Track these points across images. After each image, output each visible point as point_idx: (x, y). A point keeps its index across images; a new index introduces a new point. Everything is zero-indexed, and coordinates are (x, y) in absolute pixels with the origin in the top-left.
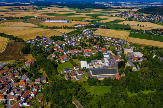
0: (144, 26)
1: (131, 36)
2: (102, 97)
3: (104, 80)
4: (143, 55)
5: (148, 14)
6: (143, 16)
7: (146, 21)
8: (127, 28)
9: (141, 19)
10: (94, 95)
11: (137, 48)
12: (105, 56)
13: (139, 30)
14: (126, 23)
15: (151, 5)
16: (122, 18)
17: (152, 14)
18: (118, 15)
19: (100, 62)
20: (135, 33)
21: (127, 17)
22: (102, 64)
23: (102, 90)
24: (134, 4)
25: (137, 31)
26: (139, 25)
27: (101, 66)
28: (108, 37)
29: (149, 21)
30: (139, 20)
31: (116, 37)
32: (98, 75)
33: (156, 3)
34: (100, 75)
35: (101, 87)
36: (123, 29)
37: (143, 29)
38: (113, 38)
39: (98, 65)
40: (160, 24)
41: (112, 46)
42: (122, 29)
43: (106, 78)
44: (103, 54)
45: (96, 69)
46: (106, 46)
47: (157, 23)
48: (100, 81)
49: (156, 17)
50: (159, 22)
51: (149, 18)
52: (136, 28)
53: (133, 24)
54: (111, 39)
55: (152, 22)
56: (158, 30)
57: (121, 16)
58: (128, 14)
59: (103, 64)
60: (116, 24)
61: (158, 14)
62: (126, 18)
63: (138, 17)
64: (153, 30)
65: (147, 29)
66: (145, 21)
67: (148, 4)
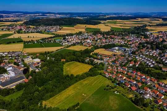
0: (33, 37)
1: (25, 47)
2: (19, 97)
3: (16, 87)
4: (40, 60)
5: (34, 25)
6: (30, 28)
7: (34, 33)
8: (19, 41)
9: (29, 31)
10: (12, 100)
11: (34, 56)
12: (8, 69)
13: (31, 41)
14: (16, 36)
15: (34, 17)
16: (10, 31)
17: (38, 25)
18: (5, 29)
19: (6, 75)
20: (28, 44)
21: (15, 30)
22: (8, 76)
23: (17, 95)
24: (17, 16)
25: (29, 42)
26: (30, 37)
27: (8, 78)
28: (3, 53)
29: (37, 32)
30: (28, 32)
31: (11, 51)
32: (8, 86)
33: (38, 15)
34: (10, 85)
35: (15, 94)
36: (15, 43)
37: (34, 39)
38: (8, 53)
39: (5, 78)
40: (46, 34)
41: (11, 59)
43: (17, 85)
44: (5, 68)
45: (4, 82)
46: (5, 61)
47: (43, 33)
48: (13, 89)
49: (41, 28)
50: (45, 32)
51: (36, 29)
52: (28, 40)
53: (24, 36)
54: (7, 53)
55: (39, 33)
56: (45, 39)
57: (9, 30)
58: (15, 27)
59: (10, 76)
60: (6, 38)
61: (42, 25)
62: (15, 32)
63: (26, 29)
64: (42, 39)
65: (37, 39)
66: (34, 32)
67: (31, 16)
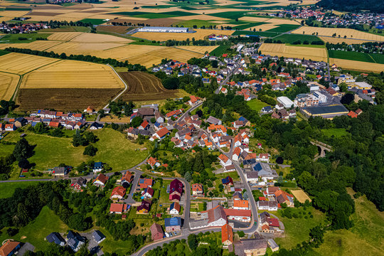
0: (345, 37)
1: (331, 55)
5: (342, 11)
6: (333, 15)
7: (345, 27)
8: (316, 42)
9: (333, 22)
11: (359, 76)
12: (312, 88)
13: (341, 45)
14: (308, 31)
16: (291, 20)
17: (353, 11)
18: (281, 15)
20: (336, 50)
21: (301, 18)
22: (317, 99)
25: (338, 46)
26: (337, 36)
27: (315, 103)
28: (294, 59)
29: (350, 27)
30: (330, 26)
31: (306, 58)
32: (319, 114)
36: (308, 44)
37: (349, 42)
38: (303, 61)
39: (312, 101)
40: (374, 32)
41: (310, 73)
42: (306, 43)
47: (367, 31)
49: (362, 18)
50: (371, 28)
51: (347, 19)
52: (335, 41)
53: (324, 33)
54: (300, 61)
55: (356, 29)
56: (375, 44)
60: (287, 33)
61: (364, 11)
62: (303, 22)
63: (324, 19)
64: (368, 45)
65: (355, 42)
66: (343, 27)
